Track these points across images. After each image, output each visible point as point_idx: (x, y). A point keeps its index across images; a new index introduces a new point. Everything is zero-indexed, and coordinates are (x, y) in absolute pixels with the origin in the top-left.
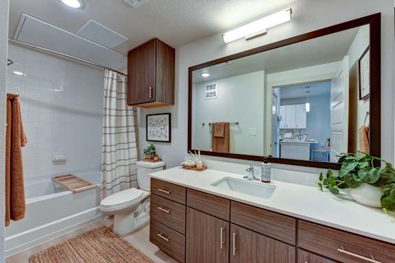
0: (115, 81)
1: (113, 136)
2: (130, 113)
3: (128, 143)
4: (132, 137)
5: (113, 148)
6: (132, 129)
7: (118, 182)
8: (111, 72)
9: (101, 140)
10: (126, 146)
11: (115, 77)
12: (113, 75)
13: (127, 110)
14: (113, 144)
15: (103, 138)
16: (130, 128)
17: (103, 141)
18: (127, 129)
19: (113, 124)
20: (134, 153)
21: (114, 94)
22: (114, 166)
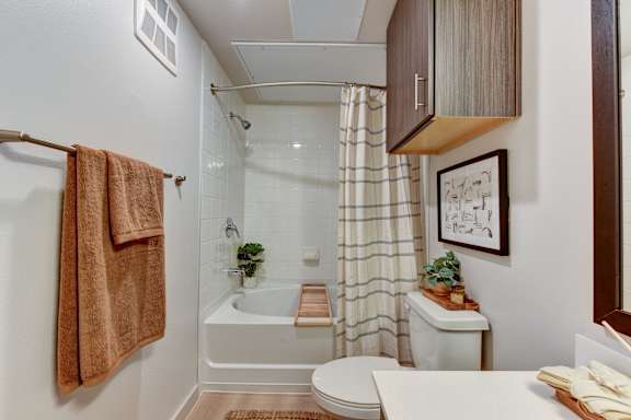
0: (362, 107)
1: (360, 225)
2: (401, 172)
3: (396, 242)
4: (406, 228)
5: (360, 252)
6: (404, 209)
7: (373, 326)
8: (353, 89)
9: (337, 233)
10: (390, 249)
11: (363, 98)
12: (358, 95)
13: (392, 168)
14: (360, 242)
15: (340, 230)
16: (400, 207)
17: (341, 235)
18: (393, 211)
19: (359, 201)
20: (409, 267)
21: (361, 136)
22: (362, 291)
